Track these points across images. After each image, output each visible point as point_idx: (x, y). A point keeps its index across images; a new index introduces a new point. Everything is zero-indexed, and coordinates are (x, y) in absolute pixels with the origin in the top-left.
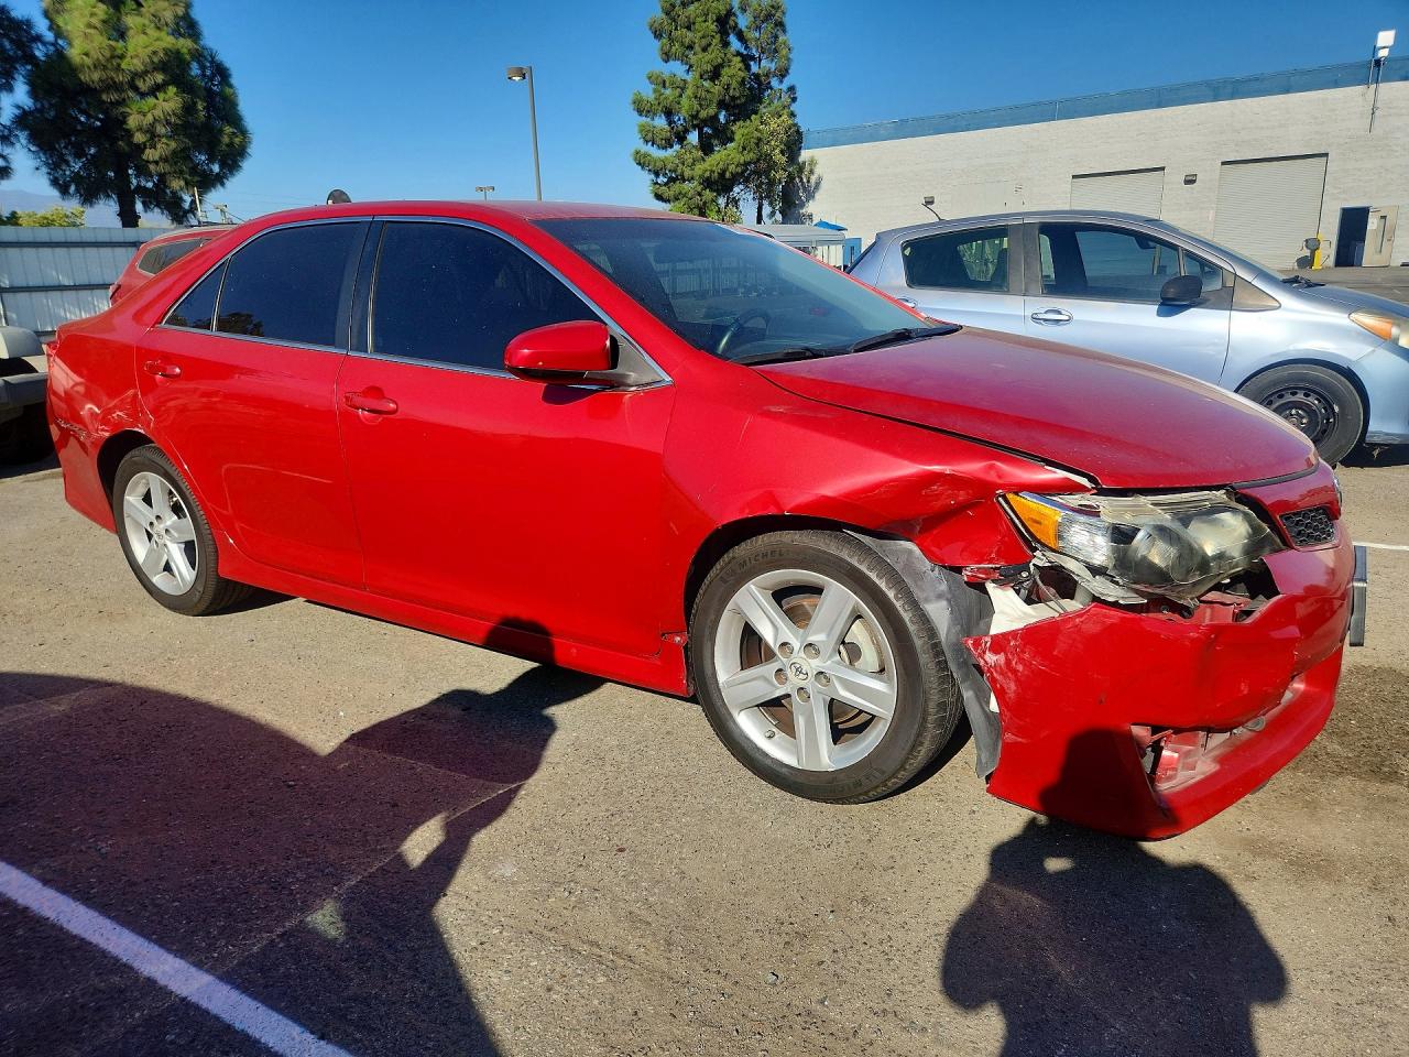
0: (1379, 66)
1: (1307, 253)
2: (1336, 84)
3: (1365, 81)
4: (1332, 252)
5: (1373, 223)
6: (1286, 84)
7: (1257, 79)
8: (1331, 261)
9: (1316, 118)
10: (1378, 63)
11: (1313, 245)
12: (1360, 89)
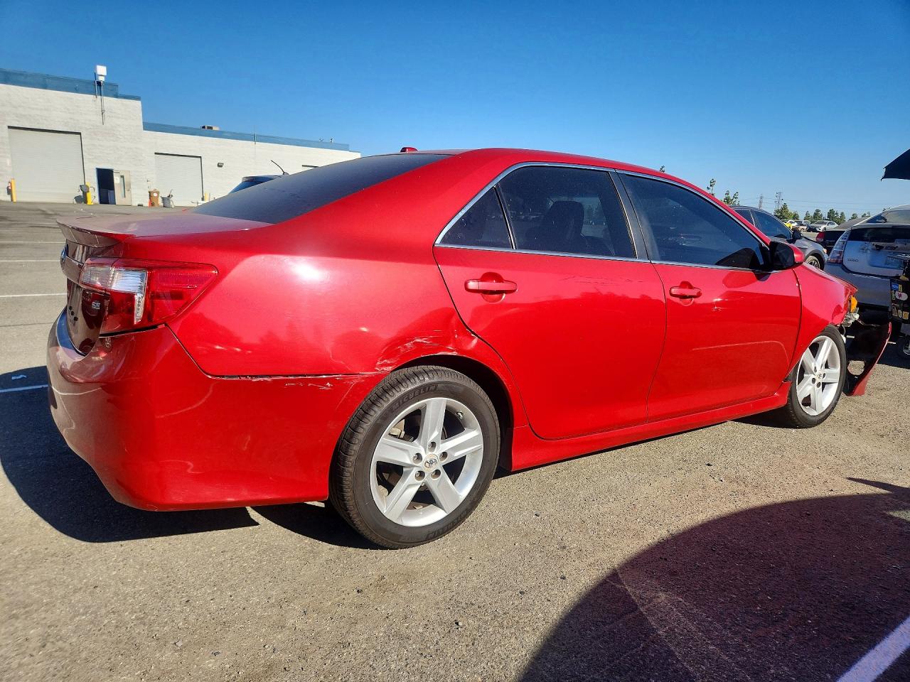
0: (100, 85)
1: (81, 193)
2: (76, 90)
3: (93, 93)
4: (96, 193)
5: (117, 180)
6: (44, 82)
7: (21, 74)
8: (97, 200)
9: (68, 109)
10: (99, 83)
11: (85, 190)
12: (91, 97)
